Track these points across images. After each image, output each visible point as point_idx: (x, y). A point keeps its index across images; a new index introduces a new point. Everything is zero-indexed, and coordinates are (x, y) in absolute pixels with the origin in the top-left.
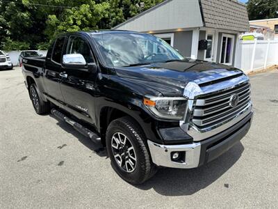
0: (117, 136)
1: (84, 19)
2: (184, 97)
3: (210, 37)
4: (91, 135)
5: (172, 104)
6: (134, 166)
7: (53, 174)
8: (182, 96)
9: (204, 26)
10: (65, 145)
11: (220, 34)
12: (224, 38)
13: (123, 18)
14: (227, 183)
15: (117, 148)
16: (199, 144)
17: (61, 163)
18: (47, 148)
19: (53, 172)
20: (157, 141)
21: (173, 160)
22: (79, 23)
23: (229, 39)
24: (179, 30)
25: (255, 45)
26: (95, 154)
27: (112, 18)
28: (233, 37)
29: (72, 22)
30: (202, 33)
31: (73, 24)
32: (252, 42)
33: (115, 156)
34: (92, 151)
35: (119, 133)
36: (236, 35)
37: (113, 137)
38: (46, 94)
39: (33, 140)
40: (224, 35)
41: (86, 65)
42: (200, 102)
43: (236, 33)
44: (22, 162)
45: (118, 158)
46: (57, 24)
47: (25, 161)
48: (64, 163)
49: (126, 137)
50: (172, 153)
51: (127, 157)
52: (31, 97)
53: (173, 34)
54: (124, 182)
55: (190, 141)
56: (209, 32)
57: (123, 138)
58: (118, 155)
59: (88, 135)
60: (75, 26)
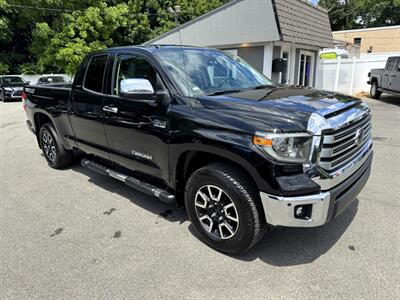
0: (205, 191)
1: (92, 28)
2: (308, 132)
3: (285, 55)
4: (157, 192)
5: (291, 142)
6: (234, 230)
7: (111, 250)
8: (305, 131)
9: (282, 40)
10: (113, 210)
11: (298, 50)
12: (303, 56)
13: (149, 28)
14: (351, 244)
15: (204, 206)
16: (328, 193)
17: (118, 235)
18: (88, 214)
19: (111, 247)
20: (276, 192)
21: (296, 216)
22: (84, 34)
23: (308, 57)
24: (245, 45)
25: (338, 65)
26: (162, 219)
27: (132, 28)
28: (312, 54)
29: (73, 33)
30: (277, 49)
31: (75, 37)
32: (334, 61)
33: (201, 219)
34: (156, 216)
35: (209, 187)
36: (316, 52)
37: (199, 192)
38: (71, 138)
39: (62, 205)
40: (302, 52)
41: (154, 94)
42: (328, 139)
43: (315, 49)
44: (58, 237)
45: (206, 221)
46: (51, 36)
47: (61, 234)
48: (123, 234)
49: (221, 191)
50: (297, 207)
51: (221, 218)
52: (41, 144)
53: (236, 51)
54: (217, 253)
55: (316, 190)
56: (285, 48)
57: (215, 192)
58: (205, 217)
59: (153, 193)
60: (78, 39)
